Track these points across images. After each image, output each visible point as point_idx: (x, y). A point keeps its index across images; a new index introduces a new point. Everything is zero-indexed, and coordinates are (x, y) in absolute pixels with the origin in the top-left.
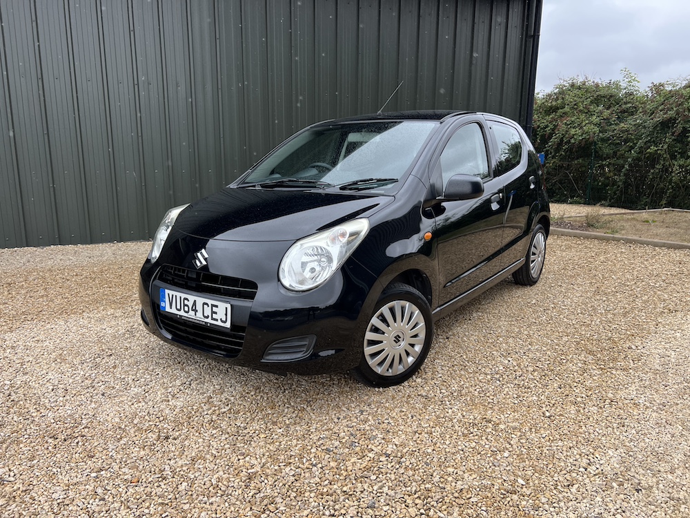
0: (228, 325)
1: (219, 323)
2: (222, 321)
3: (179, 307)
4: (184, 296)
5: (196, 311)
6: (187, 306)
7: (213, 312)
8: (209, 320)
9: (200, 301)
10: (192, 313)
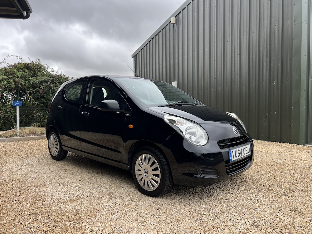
0: (250, 153)
1: (248, 154)
2: (249, 152)
3: (236, 156)
4: (237, 149)
5: (241, 154)
6: (239, 153)
7: (246, 150)
8: (246, 155)
9: (242, 148)
10: (241, 155)
